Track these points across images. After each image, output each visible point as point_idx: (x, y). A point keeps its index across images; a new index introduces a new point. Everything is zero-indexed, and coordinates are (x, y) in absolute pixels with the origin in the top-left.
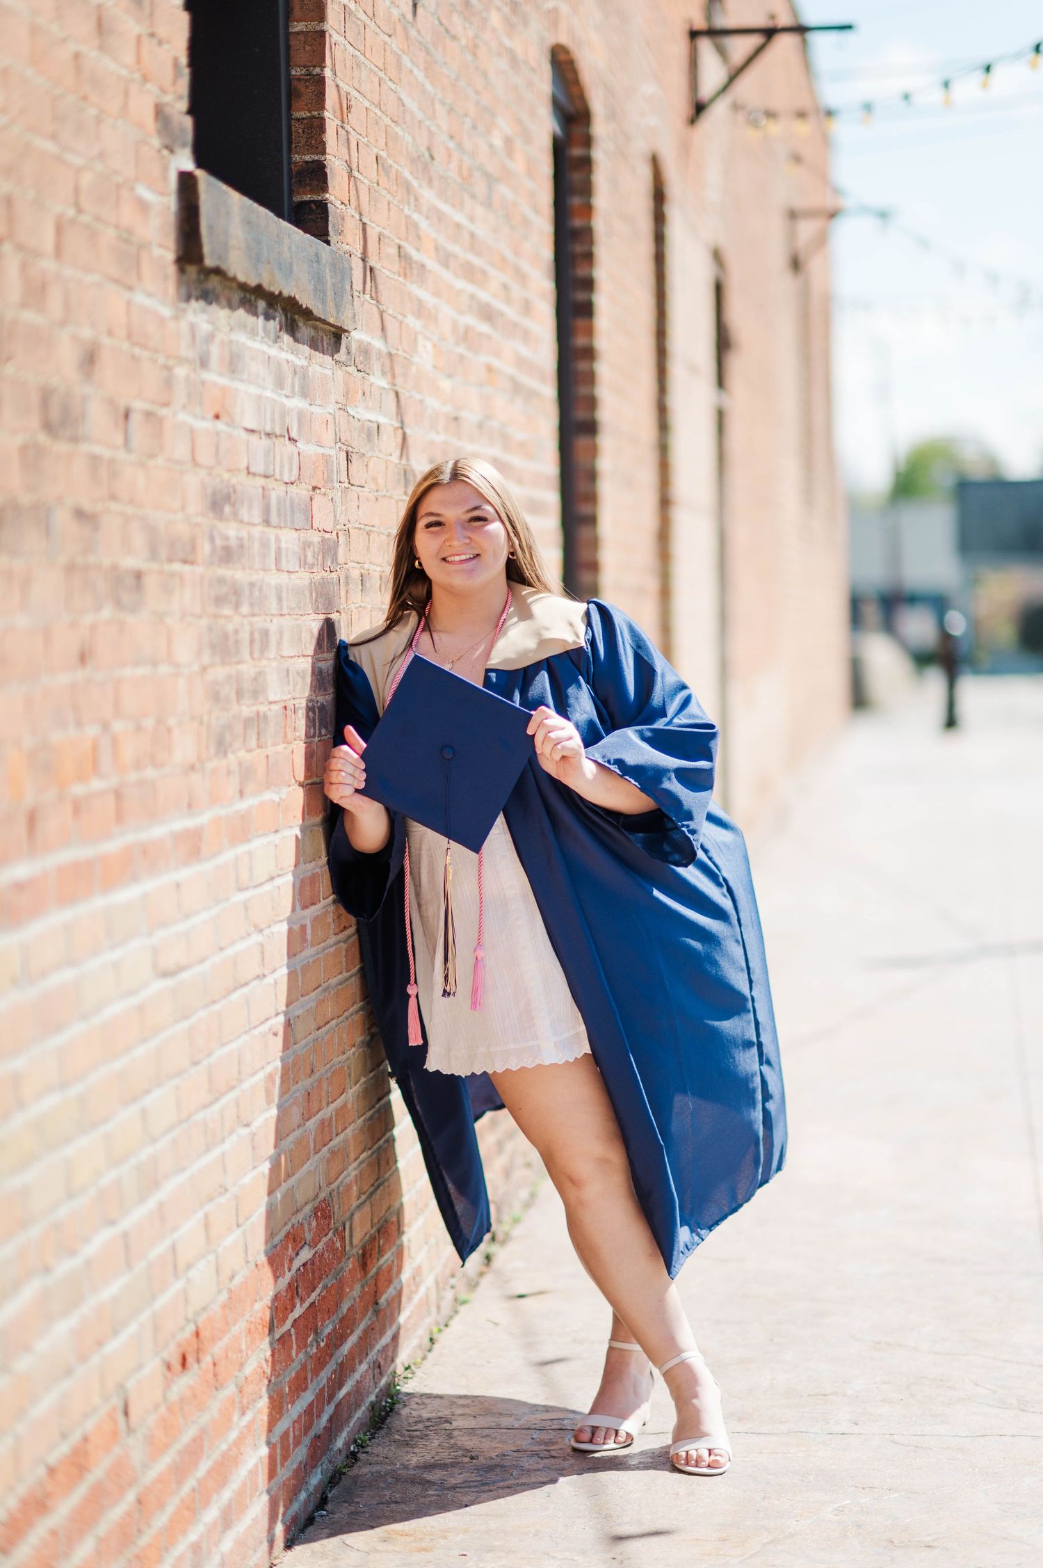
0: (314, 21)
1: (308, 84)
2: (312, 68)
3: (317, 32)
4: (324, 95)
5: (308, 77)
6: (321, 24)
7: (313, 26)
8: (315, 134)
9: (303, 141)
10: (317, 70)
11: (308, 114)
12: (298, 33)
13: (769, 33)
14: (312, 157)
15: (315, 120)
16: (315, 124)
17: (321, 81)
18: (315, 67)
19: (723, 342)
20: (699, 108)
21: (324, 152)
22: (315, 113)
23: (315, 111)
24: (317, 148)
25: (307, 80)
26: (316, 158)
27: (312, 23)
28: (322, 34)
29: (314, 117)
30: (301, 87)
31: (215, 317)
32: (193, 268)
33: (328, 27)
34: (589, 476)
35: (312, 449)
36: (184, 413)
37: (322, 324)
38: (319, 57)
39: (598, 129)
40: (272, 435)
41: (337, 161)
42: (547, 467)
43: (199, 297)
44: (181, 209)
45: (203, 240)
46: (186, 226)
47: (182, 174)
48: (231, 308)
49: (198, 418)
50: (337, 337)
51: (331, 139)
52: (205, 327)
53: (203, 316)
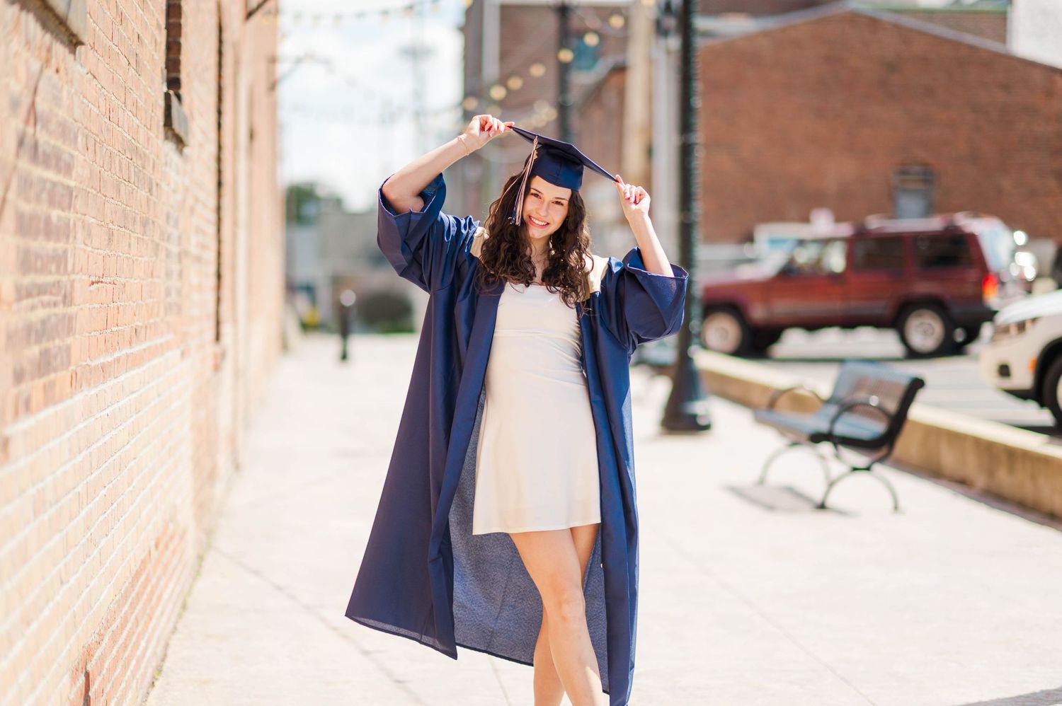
4: (180, 50)
7: (177, 21)
8: (177, 66)
9: (172, 68)
12: (172, 23)
14: (175, 75)
16: (177, 62)
18: (178, 37)
21: (180, 73)
22: (177, 57)
24: (177, 71)
25: (174, 43)
26: (177, 75)
28: (180, 25)
29: (176, 59)
30: (172, 46)
31: (170, 147)
32: (167, 128)
33: (183, 21)
34: (219, 209)
35: (179, 197)
36: (163, 185)
37: (180, 147)
38: (179, 34)
39: (226, 36)
40: (175, 191)
41: (183, 77)
42: (212, 202)
43: (166, 138)
44: (165, 105)
45: (173, 119)
46: (166, 112)
47: (165, 93)
48: (171, 142)
49: (165, 186)
50: (182, 149)
51: (182, 68)
52: (167, 151)
53: (166, 147)
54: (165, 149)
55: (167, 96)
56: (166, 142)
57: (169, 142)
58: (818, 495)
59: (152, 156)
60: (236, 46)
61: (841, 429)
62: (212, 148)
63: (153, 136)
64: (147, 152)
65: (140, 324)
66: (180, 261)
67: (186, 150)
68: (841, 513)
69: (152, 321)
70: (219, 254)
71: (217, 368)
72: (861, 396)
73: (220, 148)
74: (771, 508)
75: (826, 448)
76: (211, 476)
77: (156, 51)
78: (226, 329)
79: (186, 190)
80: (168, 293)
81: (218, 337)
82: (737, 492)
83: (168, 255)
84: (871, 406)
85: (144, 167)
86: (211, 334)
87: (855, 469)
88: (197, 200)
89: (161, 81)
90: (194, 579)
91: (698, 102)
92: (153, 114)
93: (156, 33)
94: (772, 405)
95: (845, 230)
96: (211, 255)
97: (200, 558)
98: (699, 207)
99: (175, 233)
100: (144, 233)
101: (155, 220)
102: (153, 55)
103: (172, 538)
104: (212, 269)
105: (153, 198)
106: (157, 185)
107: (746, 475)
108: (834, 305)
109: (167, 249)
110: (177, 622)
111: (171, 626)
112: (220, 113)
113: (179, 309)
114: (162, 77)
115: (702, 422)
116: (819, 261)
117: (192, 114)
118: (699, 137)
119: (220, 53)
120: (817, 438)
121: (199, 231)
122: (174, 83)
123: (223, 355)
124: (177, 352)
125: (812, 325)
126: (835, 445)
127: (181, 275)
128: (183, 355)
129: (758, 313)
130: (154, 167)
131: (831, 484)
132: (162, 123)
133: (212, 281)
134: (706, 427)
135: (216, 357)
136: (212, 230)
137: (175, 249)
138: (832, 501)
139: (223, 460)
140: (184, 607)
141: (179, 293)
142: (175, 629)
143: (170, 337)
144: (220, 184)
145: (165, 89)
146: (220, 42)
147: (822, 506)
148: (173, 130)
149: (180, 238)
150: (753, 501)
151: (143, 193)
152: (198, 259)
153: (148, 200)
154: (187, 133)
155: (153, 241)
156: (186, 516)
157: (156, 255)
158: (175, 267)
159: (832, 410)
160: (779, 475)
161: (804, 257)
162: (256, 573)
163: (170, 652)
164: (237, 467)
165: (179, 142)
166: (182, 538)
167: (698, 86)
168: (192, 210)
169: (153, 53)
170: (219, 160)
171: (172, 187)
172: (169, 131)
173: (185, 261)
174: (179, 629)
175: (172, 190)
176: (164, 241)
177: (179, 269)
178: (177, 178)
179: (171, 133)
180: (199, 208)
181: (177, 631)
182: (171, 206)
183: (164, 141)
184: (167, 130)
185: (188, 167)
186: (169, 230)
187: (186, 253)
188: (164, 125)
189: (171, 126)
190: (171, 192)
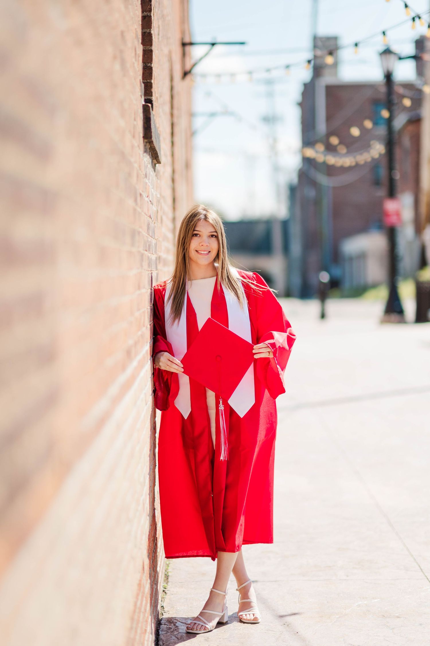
0: (148, 46)
1: (146, 70)
2: (147, 64)
3: (149, 50)
4: (152, 74)
5: (146, 67)
6: (151, 47)
8: (149, 89)
10: (149, 64)
11: (146, 81)
13: (213, 44)
14: (147, 97)
15: (148, 83)
16: (149, 85)
17: (151, 69)
20: (186, 74)
21: (152, 96)
23: (149, 80)
24: (149, 94)
25: (146, 68)
26: (149, 98)
27: (148, 47)
28: (152, 51)
31: (147, 159)
32: (146, 141)
35: (154, 208)
36: (144, 195)
37: (155, 161)
41: (154, 98)
42: (170, 215)
43: (145, 151)
44: (144, 118)
45: (152, 130)
46: (145, 125)
47: (143, 105)
48: (148, 155)
49: (146, 197)
50: (155, 166)
51: (153, 90)
52: (146, 163)
53: (146, 158)
54: (145, 162)
56: (145, 154)
57: (147, 155)
59: (136, 165)
60: (178, 95)
62: (168, 170)
63: (136, 144)
64: (132, 160)
65: (131, 342)
66: (157, 269)
67: (157, 165)
69: (140, 333)
77: (136, 60)
79: (158, 202)
83: (149, 265)
85: (130, 175)
89: (140, 94)
92: (135, 123)
93: (136, 43)
99: (154, 241)
100: (133, 244)
101: (140, 230)
102: (134, 63)
105: (139, 209)
106: (141, 195)
109: (148, 257)
112: (172, 144)
114: (141, 89)
119: (172, 97)
121: (165, 238)
122: (148, 101)
130: (138, 176)
132: (142, 135)
137: (153, 257)
145: (144, 103)
148: (151, 142)
149: (156, 244)
151: (130, 202)
152: (165, 263)
153: (135, 210)
155: (139, 252)
157: (142, 266)
165: (155, 156)
168: (161, 221)
169: (134, 60)
170: (173, 180)
171: (150, 199)
172: (148, 144)
173: (160, 267)
174: (166, 609)
175: (150, 201)
176: (146, 251)
177: (156, 275)
178: (152, 190)
179: (150, 146)
180: (164, 218)
181: (165, 612)
182: (150, 217)
183: (144, 153)
184: (146, 143)
185: (159, 181)
186: (149, 240)
187: (159, 258)
188: (144, 137)
189: (151, 137)
190: (150, 203)
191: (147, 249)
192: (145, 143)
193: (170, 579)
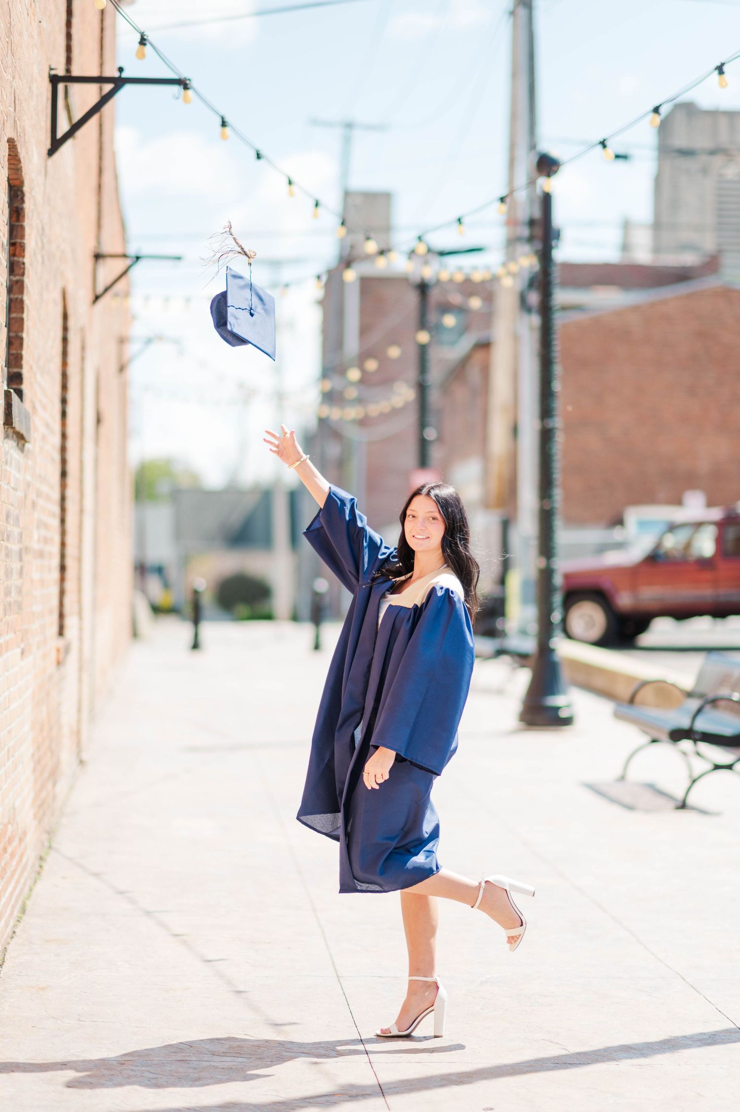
4: (23, 345)
7: (19, 315)
9: (13, 364)
12: (13, 318)
13: (138, 258)
16: (19, 357)
17: (21, 339)
18: (20, 332)
19: (99, 421)
20: (97, 298)
22: (19, 352)
28: (22, 319)
29: (18, 354)
30: (14, 340)
31: (10, 445)
32: (6, 427)
33: (25, 316)
34: (63, 499)
35: (20, 494)
36: (3, 484)
37: (22, 442)
38: (21, 329)
39: (71, 323)
40: (15, 489)
41: (25, 372)
42: (56, 496)
43: (7, 436)
44: (5, 404)
45: (13, 417)
46: (6, 411)
47: (5, 391)
48: (11, 440)
49: (6, 484)
50: (24, 445)
51: (24, 362)
52: (7, 449)
53: (6, 446)
54: (5, 448)
55: (7, 395)
56: (6, 440)
57: (9, 440)
58: (679, 794)
60: (82, 330)
61: (702, 725)
62: (57, 440)
66: (21, 560)
67: (27, 445)
68: (703, 812)
70: (63, 545)
71: (59, 663)
72: (724, 692)
73: (64, 436)
74: (630, 808)
75: (686, 745)
76: (54, 774)
78: (71, 622)
79: (28, 485)
80: (7, 593)
81: (61, 632)
82: (595, 789)
83: (7, 555)
84: (733, 700)
86: (55, 628)
87: (717, 767)
88: (39, 494)
89: (2, 380)
90: (35, 882)
91: (557, 386)
94: (632, 701)
95: (716, 514)
96: (56, 549)
97: (41, 858)
98: (558, 494)
99: (16, 531)
103: (10, 841)
104: (56, 562)
107: (607, 774)
108: (704, 592)
109: (7, 548)
110: (15, 926)
111: (9, 930)
112: (64, 401)
113: (20, 606)
114: (3, 376)
115: (563, 714)
116: (688, 545)
117: (34, 408)
118: (558, 422)
119: (65, 340)
120: (677, 735)
121: (42, 525)
122: (15, 379)
123: (67, 650)
124: (19, 651)
125: (682, 613)
126: (695, 741)
127: (21, 573)
128: (23, 653)
129: (625, 600)
131: (694, 781)
132: (2, 422)
133: (56, 575)
134: (567, 721)
135: (58, 650)
136: (56, 523)
137: (15, 547)
138: (691, 800)
139: (67, 757)
140: (23, 911)
141: (19, 591)
142: (14, 932)
143: (11, 635)
144: (64, 474)
145: (6, 388)
146: (65, 329)
147: (683, 806)
148: (13, 428)
149: (21, 535)
150: (613, 800)
152: (41, 554)
154: (28, 429)
156: (26, 817)
158: (16, 566)
159: (694, 704)
160: (639, 773)
161: (671, 542)
162: (96, 875)
163: (7, 957)
164: (81, 762)
165: (20, 438)
166: (21, 840)
167: (558, 369)
168: (34, 504)
170: (63, 449)
171: (12, 485)
172: (10, 429)
173: (27, 558)
174: (17, 934)
175: (12, 488)
176: (3, 541)
177: (19, 567)
178: (17, 475)
179: (12, 431)
180: (41, 502)
181: (16, 936)
182: (11, 504)
183: (4, 440)
184: (8, 428)
185: (30, 462)
186: (9, 529)
187: (27, 549)
188: (4, 424)
189: (12, 424)
190: (11, 490)
191: (5, 539)
192: (6, 429)
193: (27, 912)
